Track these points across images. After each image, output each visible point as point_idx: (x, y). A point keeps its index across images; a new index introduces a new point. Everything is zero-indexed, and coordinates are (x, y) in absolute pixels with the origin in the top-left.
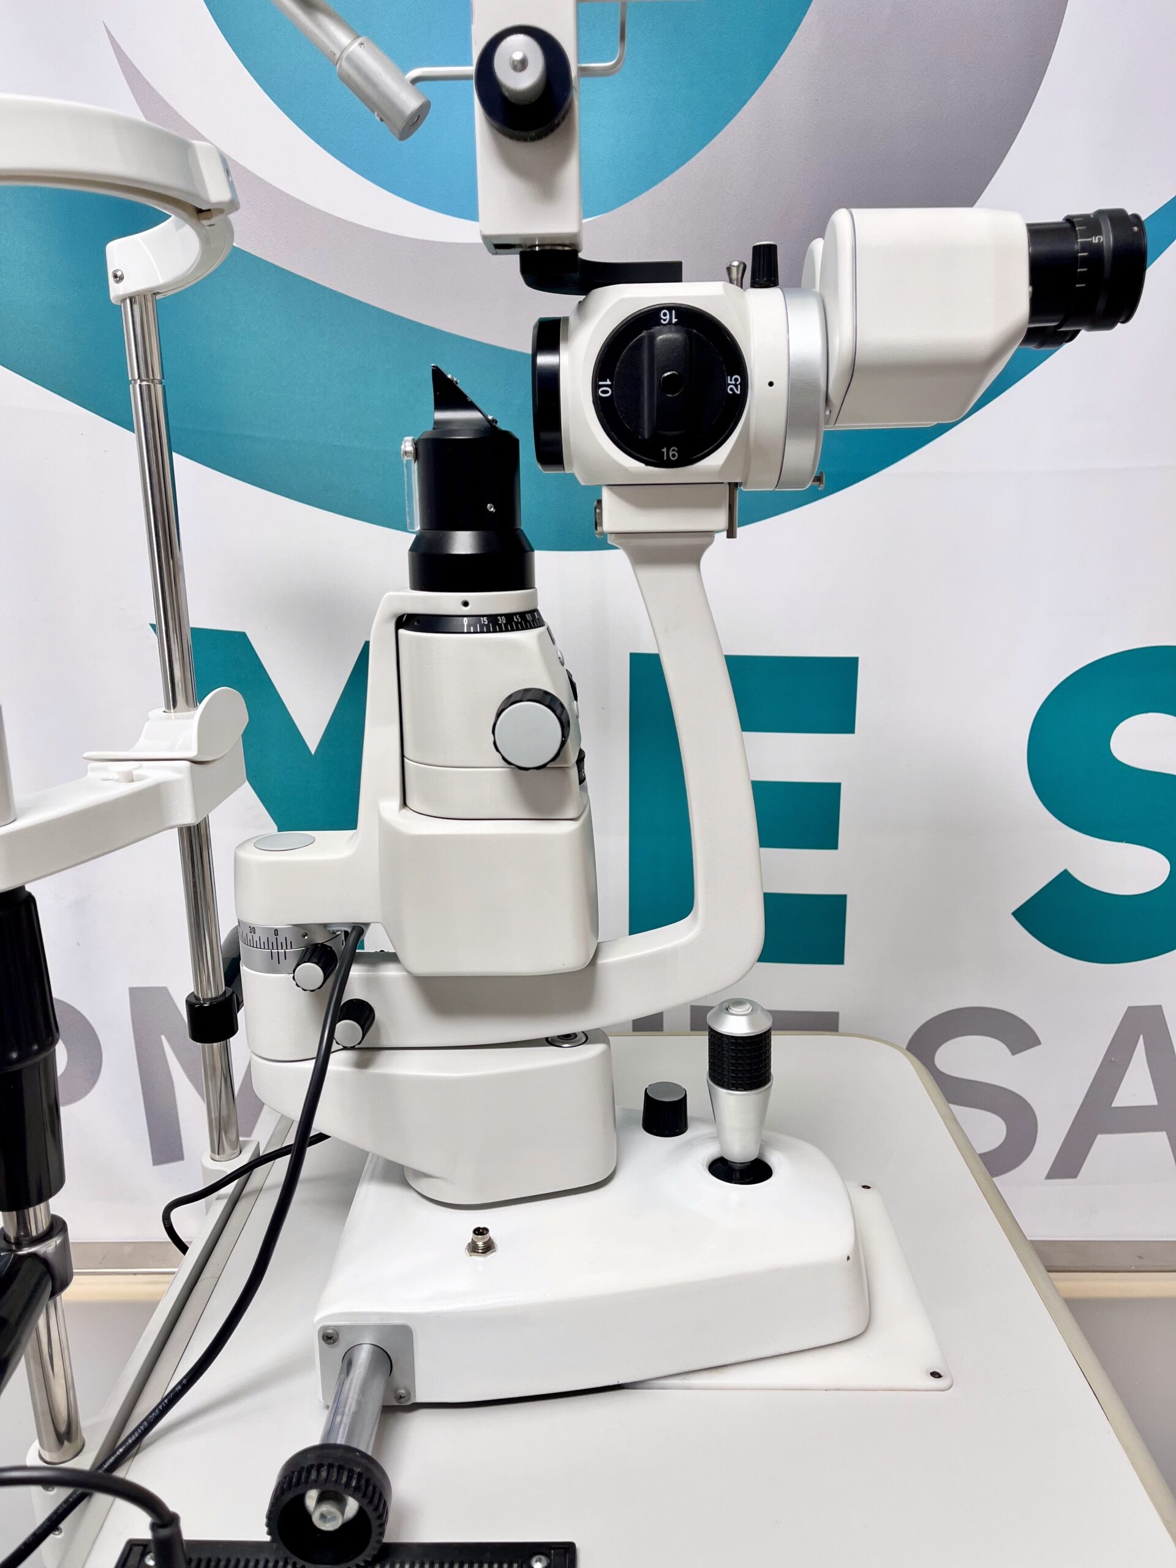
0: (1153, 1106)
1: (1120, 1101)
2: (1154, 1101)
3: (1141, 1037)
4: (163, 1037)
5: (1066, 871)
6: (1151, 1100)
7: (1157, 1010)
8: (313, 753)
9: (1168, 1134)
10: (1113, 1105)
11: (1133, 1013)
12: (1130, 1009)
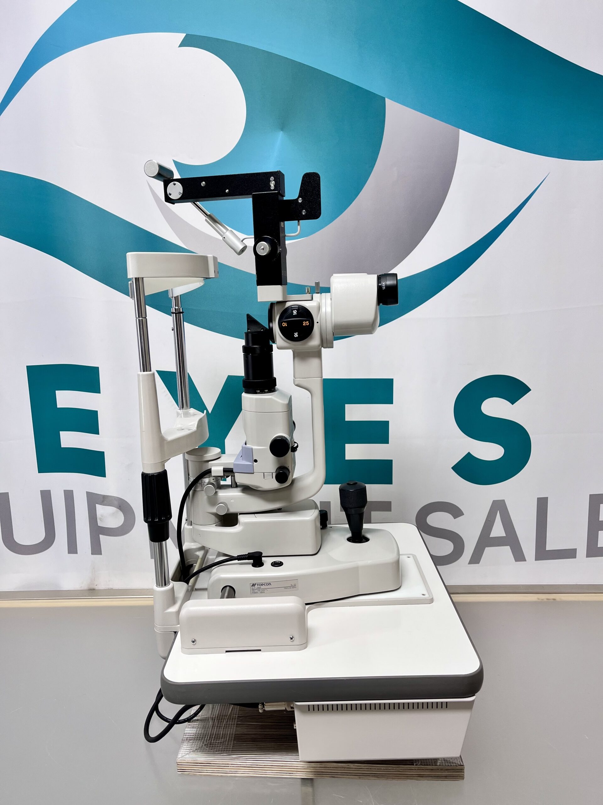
0: (505, 537)
1: (492, 535)
2: (505, 535)
3: (498, 511)
5: (469, 453)
6: (503, 534)
7: (504, 501)
8: (210, 413)
9: (510, 547)
10: (491, 536)
11: (495, 502)
12: (494, 501)
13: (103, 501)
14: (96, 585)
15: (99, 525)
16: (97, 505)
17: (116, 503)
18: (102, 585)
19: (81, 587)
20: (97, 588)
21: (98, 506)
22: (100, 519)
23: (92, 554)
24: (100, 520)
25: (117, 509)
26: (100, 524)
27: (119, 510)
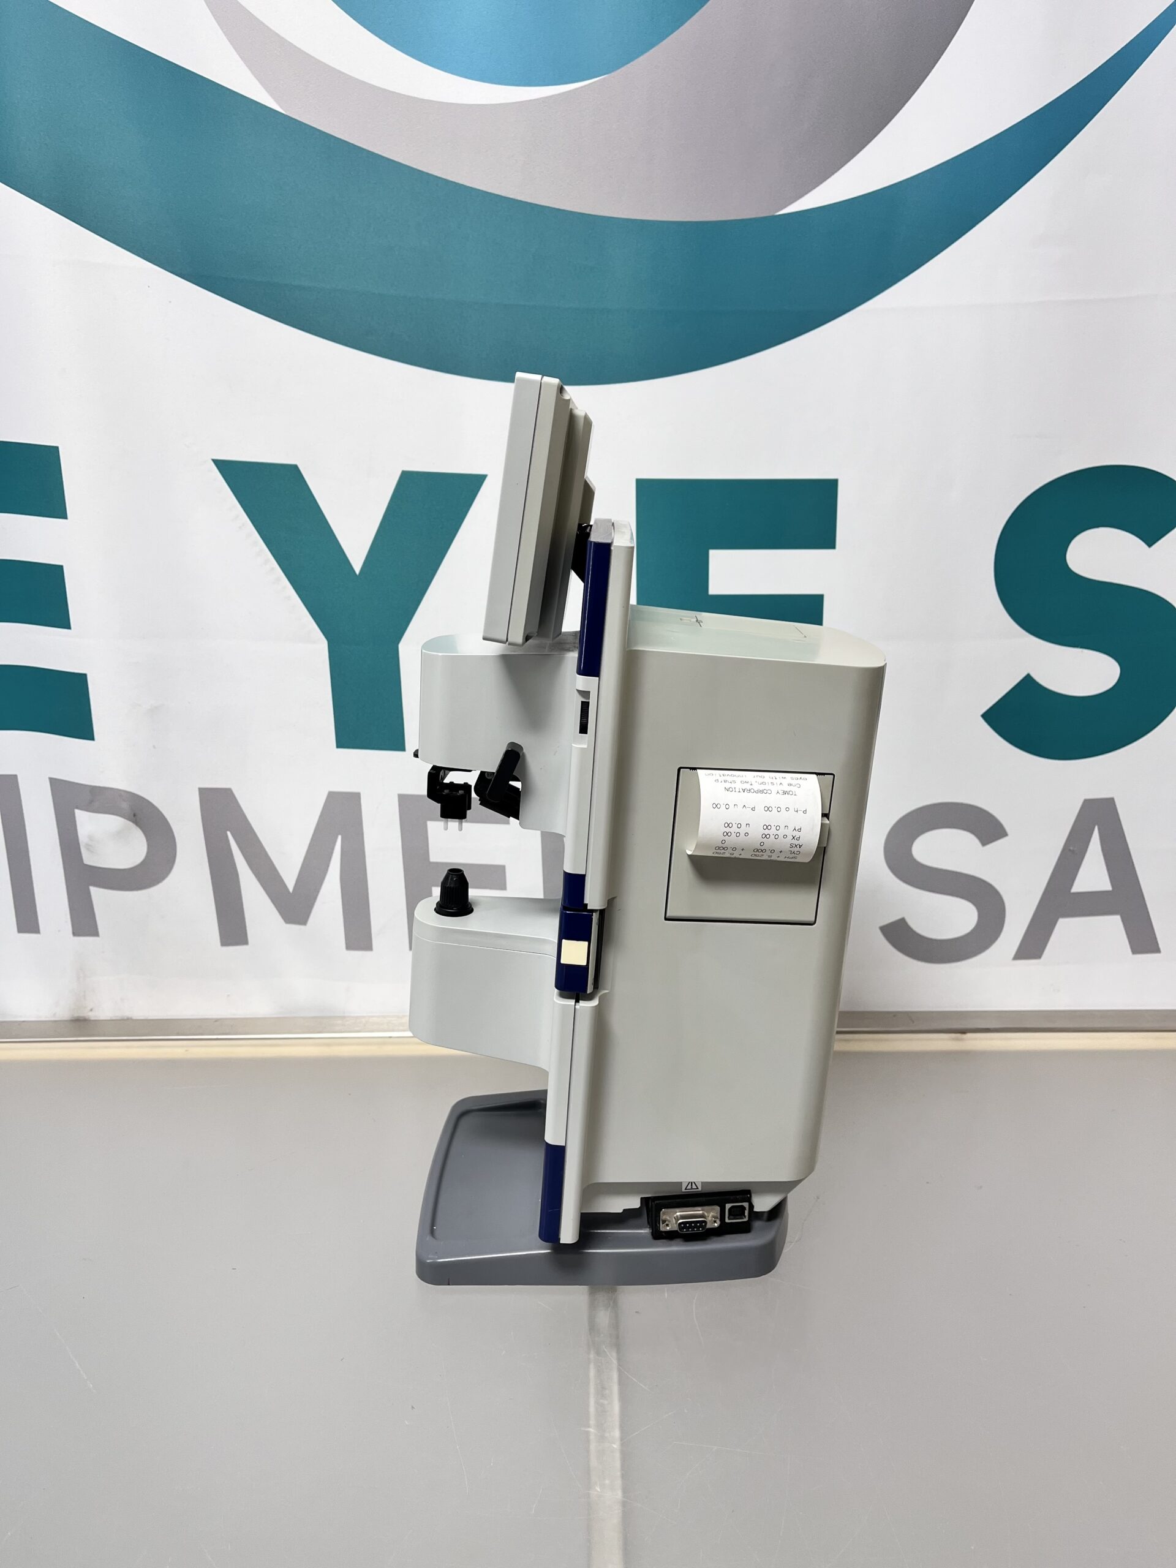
0: (1108, 892)
1: (1079, 886)
2: (1108, 887)
3: (1097, 828)
4: (229, 833)
5: (1028, 675)
6: (1105, 884)
7: (1110, 803)
8: (357, 572)
9: (1122, 919)
10: (1074, 890)
12: (1086, 801)
13: (91, 802)
14: (91, 1010)
15: (85, 862)
16: (77, 812)
17: (125, 806)
18: (104, 1009)
19: (55, 1014)
20: (92, 1016)
21: (81, 816)
22: (88, 847)
23: (74, 934)
24: (88, 849)
25: (126, 820)
26: (88, 859)
27: (131, 824)
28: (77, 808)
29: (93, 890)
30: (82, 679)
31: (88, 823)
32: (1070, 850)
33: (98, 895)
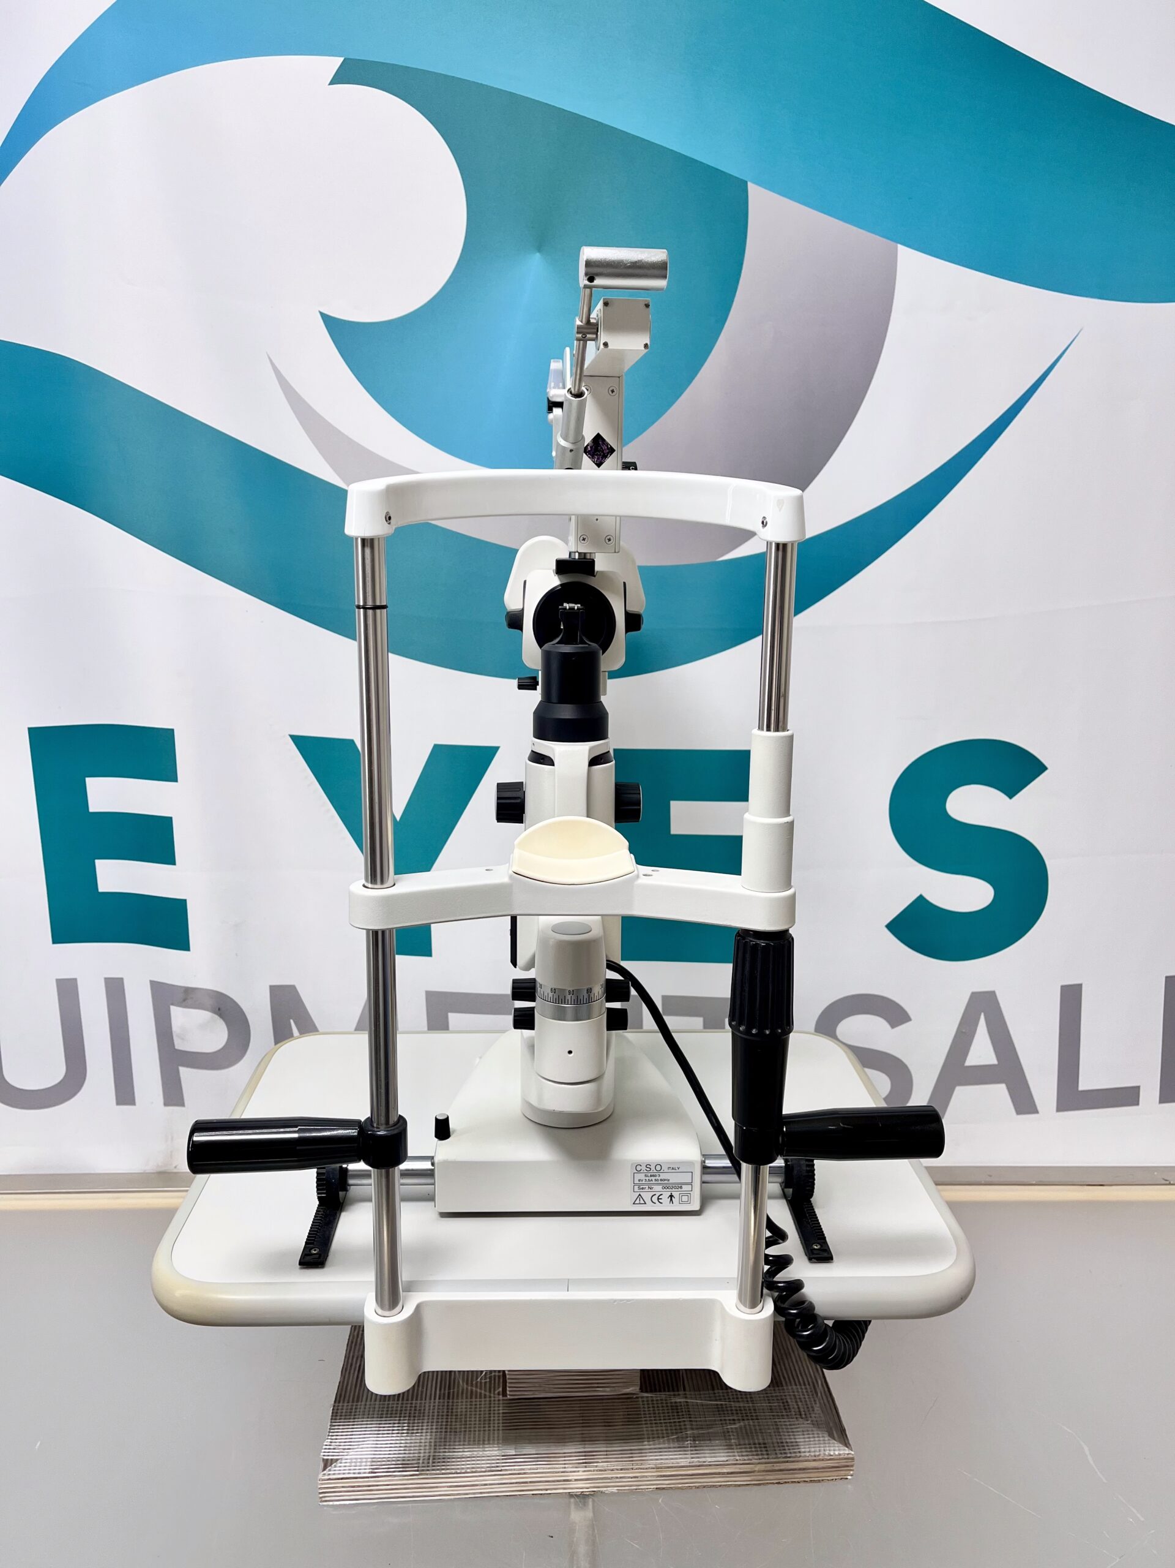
0: (995, 1065)
1: (972, 1060)
2: (995, 1062)
3: (983, 1015)
4: (292, 1021)
5: (921, 896)
6: (992, 1059)
7: (993, 993)
8: (397, 820)
9: (1007, 1086)
10: (967, 1063)
12: (973, 994)
13: (184, 999)
15: (177, 1047)
16: (172, 1008)
17: (209, 1002)
20: (175, 1171)
21: (175, 1010)
23: (166, 1104)
24: (179, 1037)
25: (211, 1014)
26: (179, 1045)
27: (215, 1016)
28: (172, 1004)
29: (182, 1070)
30: (183, 902)
31: (181, 1017)
32: (962, 1032)
33: (186, 1074)
